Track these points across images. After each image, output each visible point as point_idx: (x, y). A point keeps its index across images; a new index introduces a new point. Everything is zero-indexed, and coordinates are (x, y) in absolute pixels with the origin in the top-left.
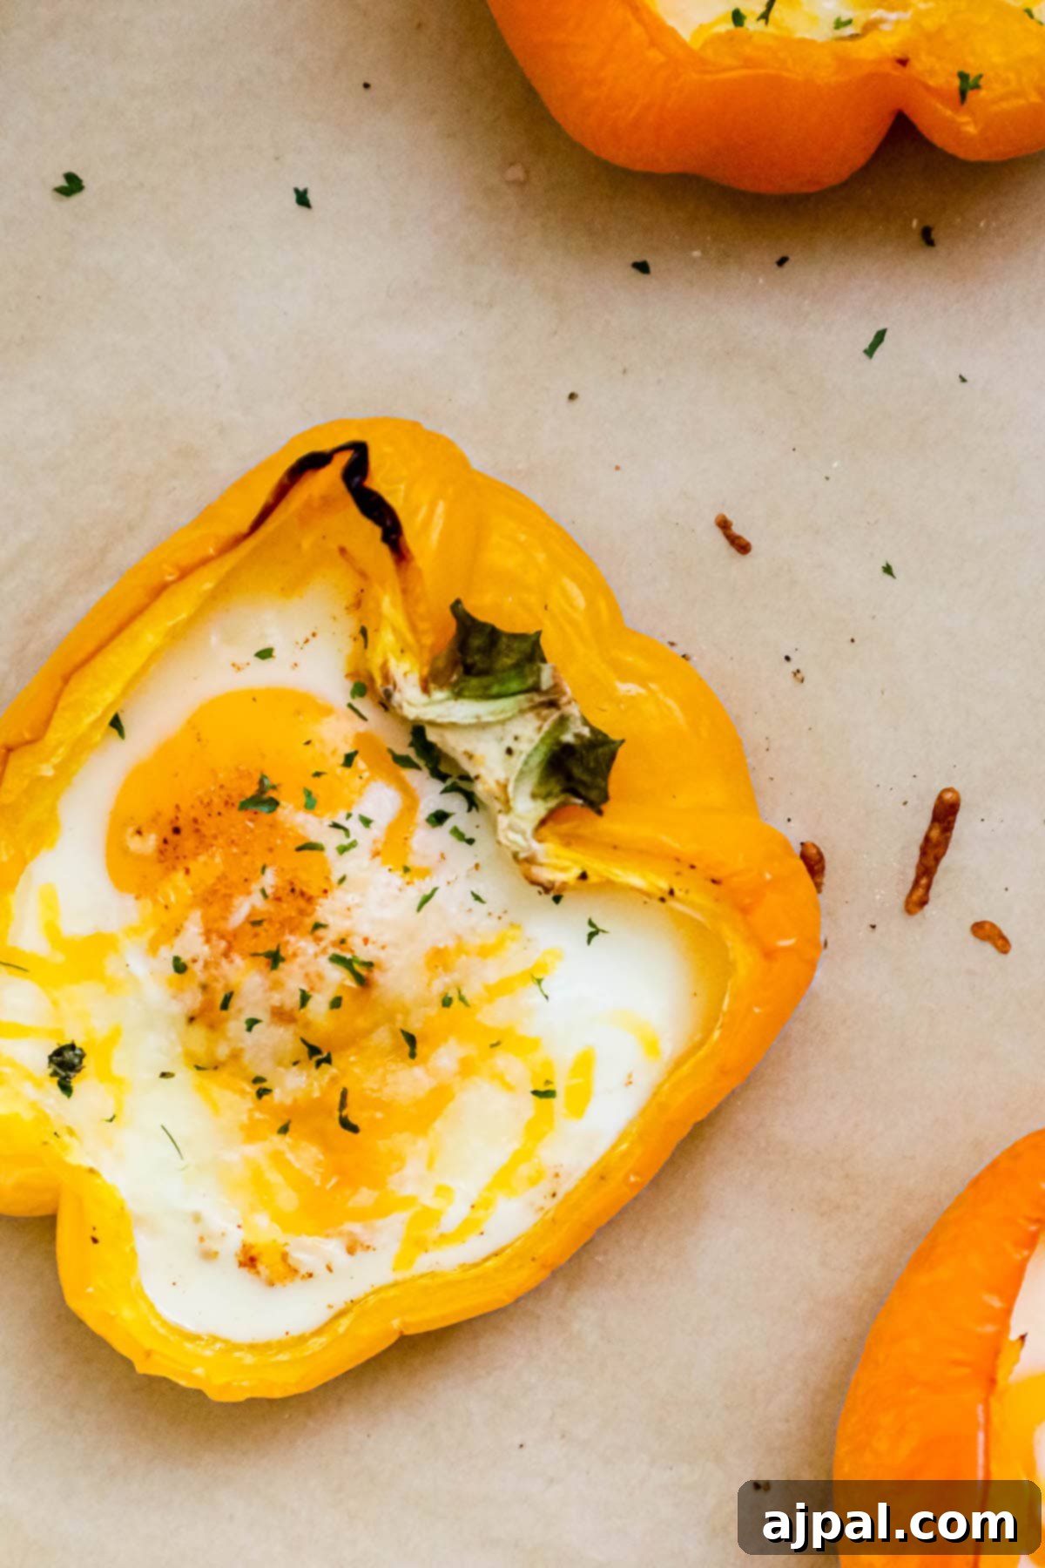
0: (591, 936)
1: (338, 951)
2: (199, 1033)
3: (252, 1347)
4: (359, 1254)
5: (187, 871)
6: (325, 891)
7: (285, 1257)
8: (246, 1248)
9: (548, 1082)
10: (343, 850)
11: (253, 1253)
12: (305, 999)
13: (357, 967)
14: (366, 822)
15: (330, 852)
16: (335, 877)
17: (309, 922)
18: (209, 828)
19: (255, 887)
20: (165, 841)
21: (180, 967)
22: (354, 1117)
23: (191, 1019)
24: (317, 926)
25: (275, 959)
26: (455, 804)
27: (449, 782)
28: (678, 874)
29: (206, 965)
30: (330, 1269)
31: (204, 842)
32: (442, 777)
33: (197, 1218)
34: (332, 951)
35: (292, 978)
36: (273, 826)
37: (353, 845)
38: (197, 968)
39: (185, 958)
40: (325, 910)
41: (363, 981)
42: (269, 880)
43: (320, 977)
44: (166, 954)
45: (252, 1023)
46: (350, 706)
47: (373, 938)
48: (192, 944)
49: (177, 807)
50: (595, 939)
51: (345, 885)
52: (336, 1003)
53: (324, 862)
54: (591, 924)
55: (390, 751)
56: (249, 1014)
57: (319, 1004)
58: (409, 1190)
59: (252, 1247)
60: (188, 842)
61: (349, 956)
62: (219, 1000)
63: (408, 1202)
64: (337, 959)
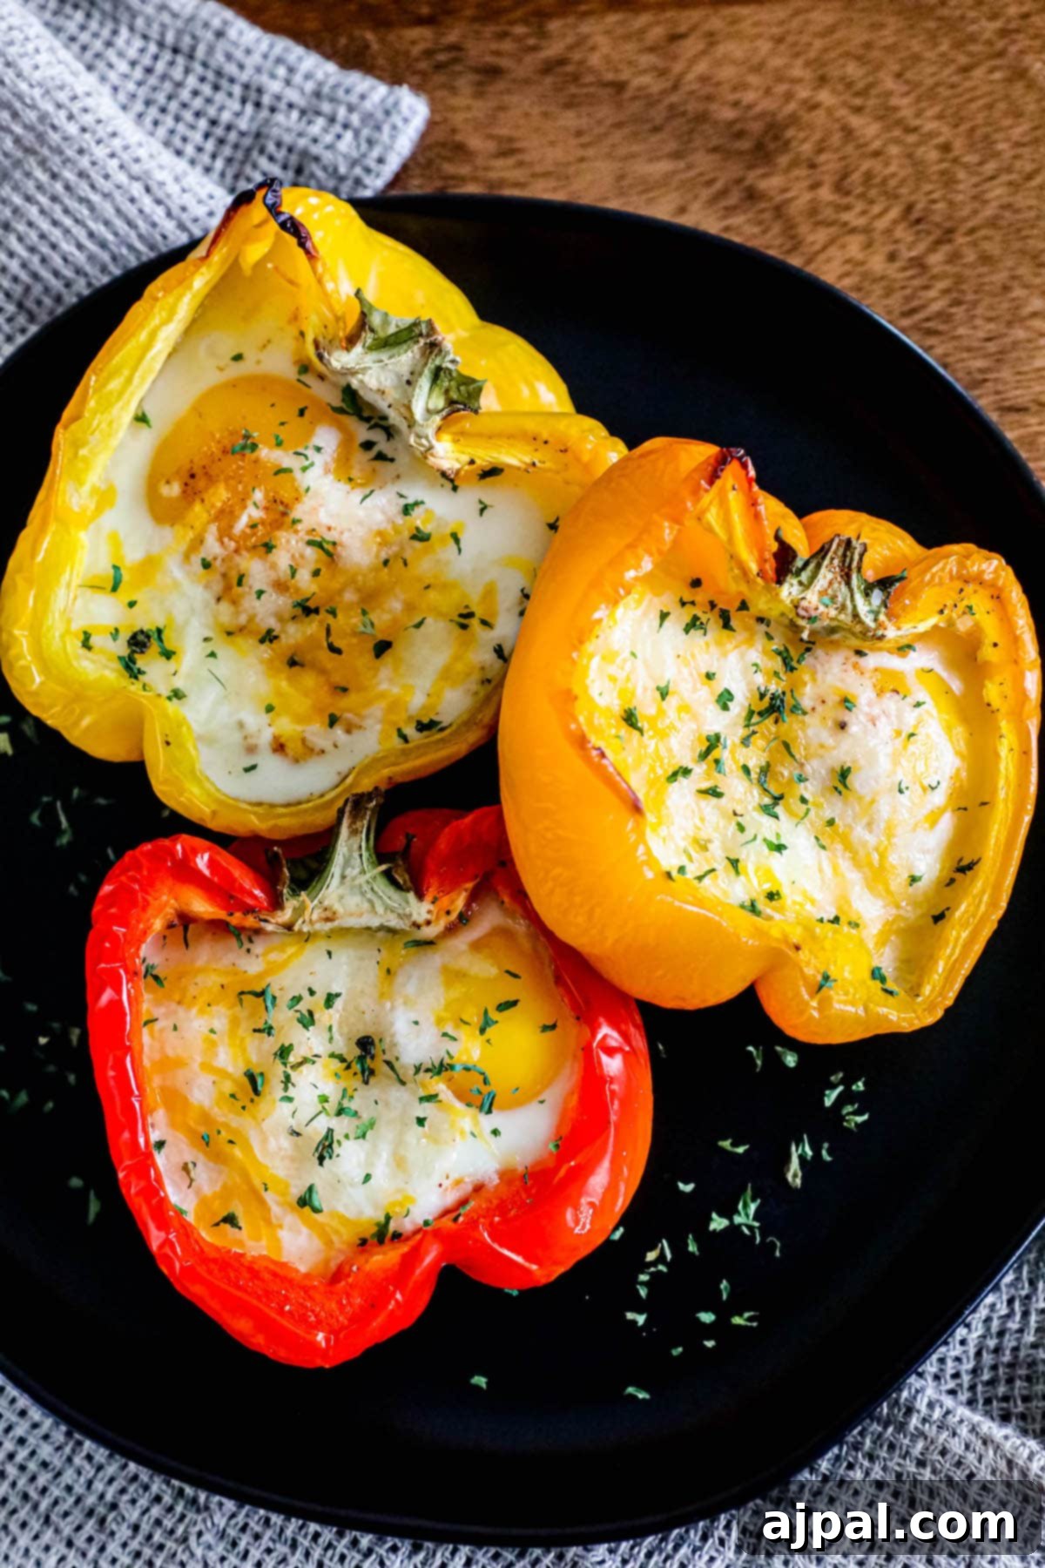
0: (482, 511)
1: (311, 538)
2: (225, 607)
3: (288, 805)
4: (355, 732)
5: (203, 501)
6: (297, 499)
7: (304, 741)
8: (276, 738)
9: (467, 607)
10: (304, 469)
11: (283, 740)
12: (294, 572)
13: (326, 546)
14: (318, 449)
15: (298, 474)
16: (302, 490)
17: (288, 520)
18: (214, 471)
19: (249, 503)
20: (186, 484)
21: (206, 565)
22: (338, 643)
23: (219, 599)
24: (295, 522)
25: (268, 547)
26: (378, 436)
27: (373, 422)
28: (536, 450)
29: (223, 560)
30: (336, 746)
31: (211, 479)
32: (368, 420)
33: (241, 725)
34: (307, 538)
35: (282, 559)
36: (256, 461)
37: (312, 464)
38: (218, 563)
39: (209, 558)
40: (297, 512)
41: (330, 554)
42: (258, 495)
43: (302, 556)
44: (196, 560)
45: (260, 593)
46: (299, 380)
47: (333, 525)
48: (212, 547)
49: (192, 461)
50: (486, 512)
51: (310, 493)
52: (316, 573)
53: (294, 480)
54: (481, 502)
55: (329, 405)
56: (257, 587)
57: (304, 576)
58: (384, 686)
59: (280, 737)
60: (201, 483)
61: (318, 539)
62: (235, 581)
63: (382, 695)
64: (310, 543)
